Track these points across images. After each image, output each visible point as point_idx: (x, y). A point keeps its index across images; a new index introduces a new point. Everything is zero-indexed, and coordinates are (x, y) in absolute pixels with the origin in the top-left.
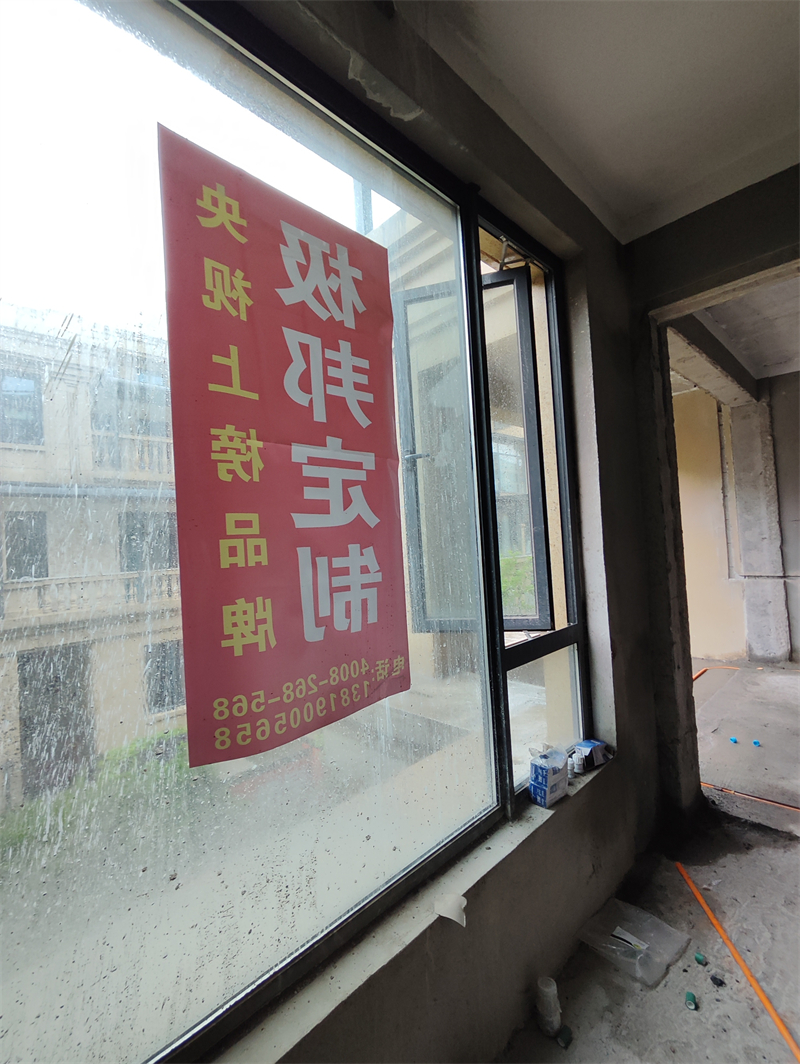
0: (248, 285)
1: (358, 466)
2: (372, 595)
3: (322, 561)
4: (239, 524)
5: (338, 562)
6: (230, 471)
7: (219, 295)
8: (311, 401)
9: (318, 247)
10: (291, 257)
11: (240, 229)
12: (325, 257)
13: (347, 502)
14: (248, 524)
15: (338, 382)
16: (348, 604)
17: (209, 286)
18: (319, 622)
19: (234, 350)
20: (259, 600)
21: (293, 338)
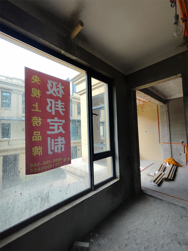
0: (40, 92)
1: (61, 122)
2: (63, 146)
3: (53, 140)
4: (36, 133)
5: (56, 140)
6: (35, 124)
7: (34, 94)
8: (52, 111)
9: (55, 83)
10: (49, 86)
11: (39, 82)
12: (56, 85)
13: (58, 129)
14: (38, 133)
15: (58, 107)
16: (58, 148)
17: (33, 93)
18: (51, 151)
19: (37, 103)
20: (39, 147)
21: (49, 100)
